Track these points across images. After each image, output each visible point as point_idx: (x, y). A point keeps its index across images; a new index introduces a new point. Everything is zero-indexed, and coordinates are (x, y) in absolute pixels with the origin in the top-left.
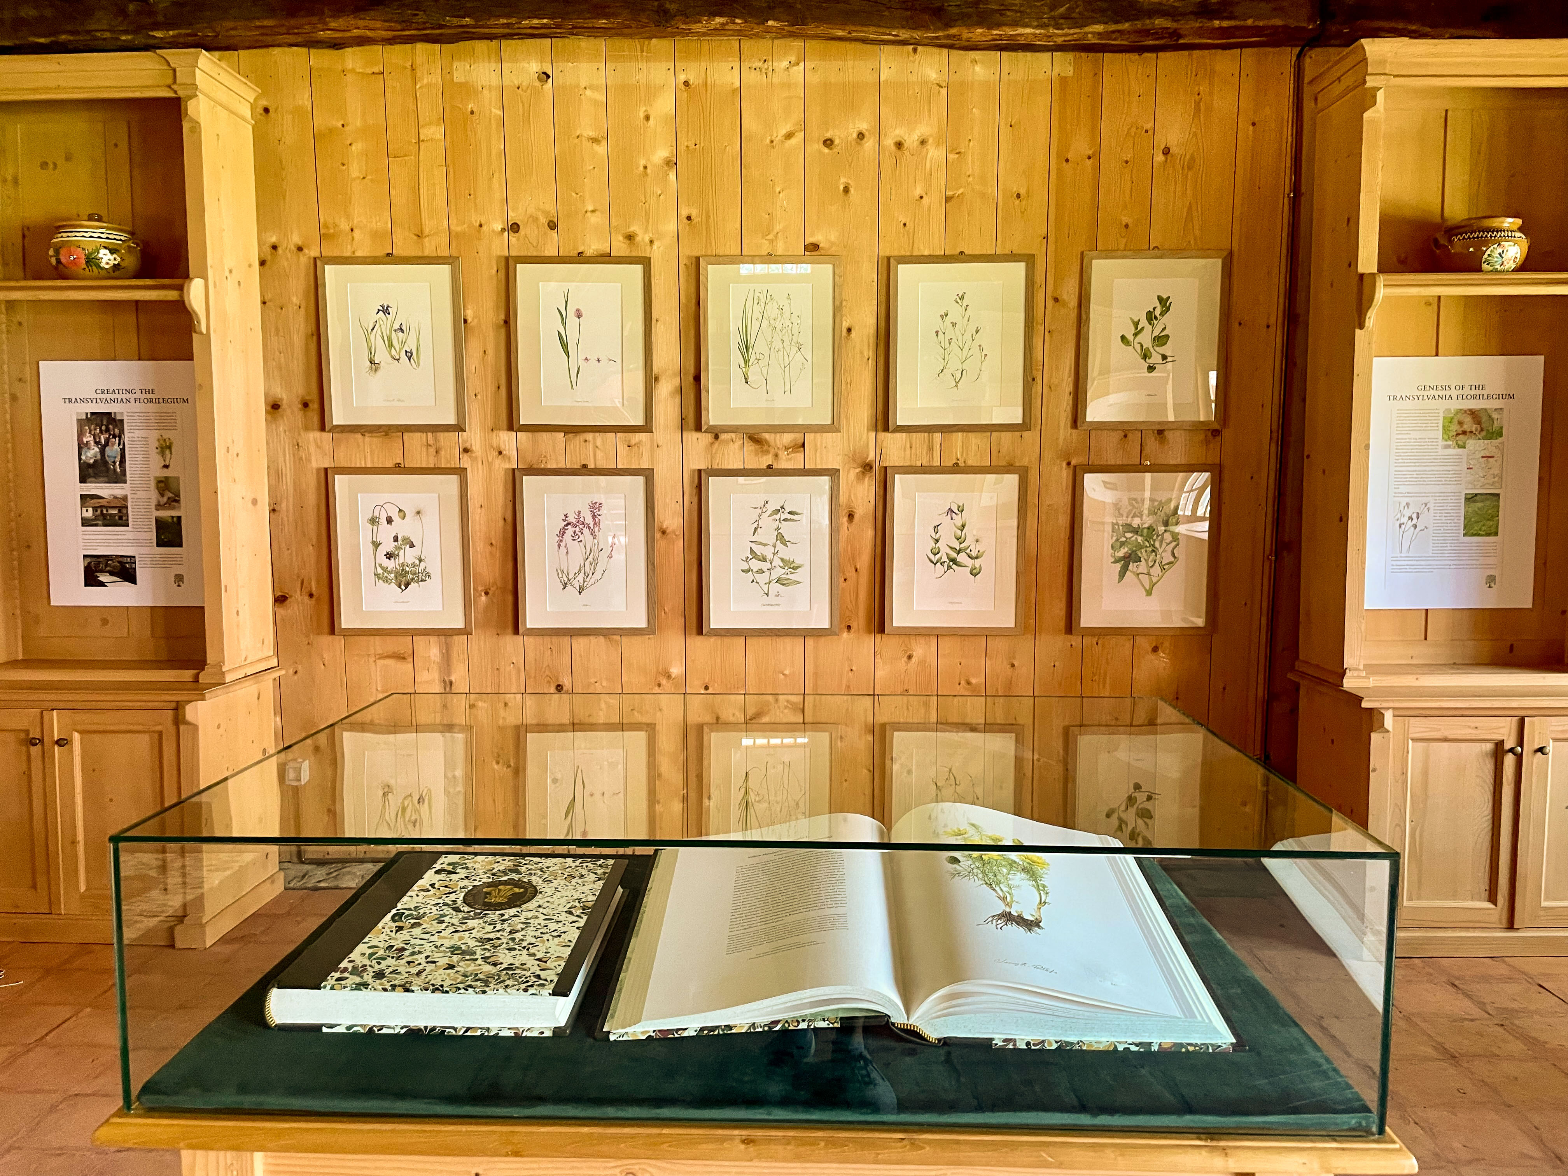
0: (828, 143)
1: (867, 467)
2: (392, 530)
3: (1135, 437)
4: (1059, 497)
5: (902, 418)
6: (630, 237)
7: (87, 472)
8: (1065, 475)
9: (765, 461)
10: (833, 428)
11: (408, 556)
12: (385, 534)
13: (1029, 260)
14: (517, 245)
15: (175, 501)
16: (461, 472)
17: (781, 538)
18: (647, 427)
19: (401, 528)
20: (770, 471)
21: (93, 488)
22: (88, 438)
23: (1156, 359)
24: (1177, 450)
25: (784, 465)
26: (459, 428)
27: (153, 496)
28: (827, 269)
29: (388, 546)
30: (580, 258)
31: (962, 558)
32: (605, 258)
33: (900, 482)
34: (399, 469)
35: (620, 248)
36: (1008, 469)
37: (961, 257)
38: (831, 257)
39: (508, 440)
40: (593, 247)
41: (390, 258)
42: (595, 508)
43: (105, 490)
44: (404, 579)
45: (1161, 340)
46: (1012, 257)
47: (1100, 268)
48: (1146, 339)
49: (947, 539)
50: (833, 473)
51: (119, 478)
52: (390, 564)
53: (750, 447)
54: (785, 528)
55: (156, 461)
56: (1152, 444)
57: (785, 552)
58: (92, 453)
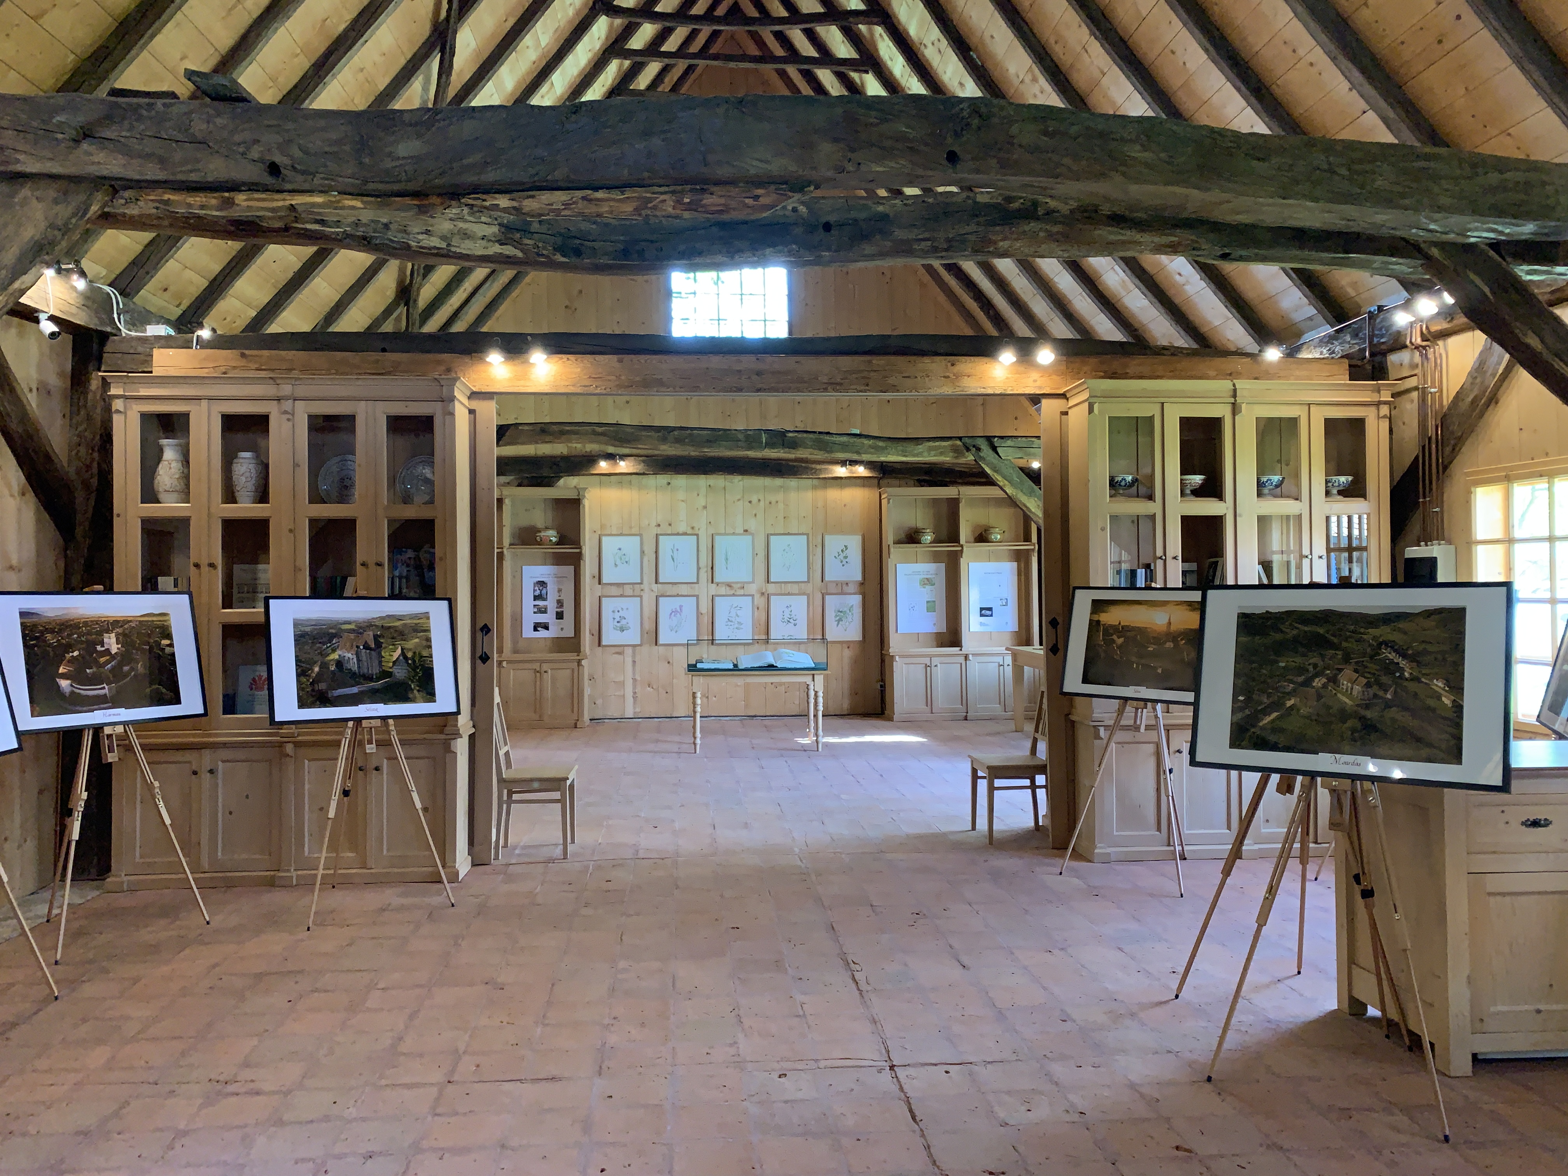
0: (750, 502)
1: (763, 594)
2: (619, 614)
3: (840, 585)
4: (818, 602)
5: (772, 579)
6: (693, 528)
7: (536, 598)
8: (820, 596)
9: (732, 592)
10: (753, 582)
11: (623, 622)
12: (617, 616)
13: (807, 535)
14: (659, 531)
15: (562, 606)
16: (641, 597)
17: (737, 615)
18: (697, 583)
19: (621, 614)
20: (734, 595)
21: (537, 603)
22: (537, 588)
23: (844, 563)
24: (852, 588)
25: (738, 593)
26: (641, 583)
27: (556, 605)
28: (750, 537)
29: (618, 619)
30: (678, 534)
31: (791, 620)
32: (685, 534)
33: (772, 598)
34: (622, 596)
35: (689, 531)
36: (804, 594)
37: (789, 534)
38: (752, 534)
39: (655, 587)
40: (681, 530)
41: (621, 535)
42: (681, 607)
43: (540, 603)
44: (622, 630)
45: (846, 557)
46: (803, 534)
47: (827, 538)
48: (841, 557)
49: (787, 616)
50: (753, 596)
51: (545, 599)
52: (618, 625)
53: (728, 588)
54: (739, 612)
55: (557, 594)
56: (844, 586)
57: (738, 620)
58: (537, 593)
